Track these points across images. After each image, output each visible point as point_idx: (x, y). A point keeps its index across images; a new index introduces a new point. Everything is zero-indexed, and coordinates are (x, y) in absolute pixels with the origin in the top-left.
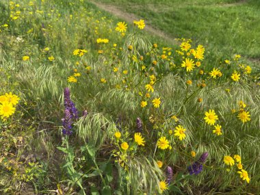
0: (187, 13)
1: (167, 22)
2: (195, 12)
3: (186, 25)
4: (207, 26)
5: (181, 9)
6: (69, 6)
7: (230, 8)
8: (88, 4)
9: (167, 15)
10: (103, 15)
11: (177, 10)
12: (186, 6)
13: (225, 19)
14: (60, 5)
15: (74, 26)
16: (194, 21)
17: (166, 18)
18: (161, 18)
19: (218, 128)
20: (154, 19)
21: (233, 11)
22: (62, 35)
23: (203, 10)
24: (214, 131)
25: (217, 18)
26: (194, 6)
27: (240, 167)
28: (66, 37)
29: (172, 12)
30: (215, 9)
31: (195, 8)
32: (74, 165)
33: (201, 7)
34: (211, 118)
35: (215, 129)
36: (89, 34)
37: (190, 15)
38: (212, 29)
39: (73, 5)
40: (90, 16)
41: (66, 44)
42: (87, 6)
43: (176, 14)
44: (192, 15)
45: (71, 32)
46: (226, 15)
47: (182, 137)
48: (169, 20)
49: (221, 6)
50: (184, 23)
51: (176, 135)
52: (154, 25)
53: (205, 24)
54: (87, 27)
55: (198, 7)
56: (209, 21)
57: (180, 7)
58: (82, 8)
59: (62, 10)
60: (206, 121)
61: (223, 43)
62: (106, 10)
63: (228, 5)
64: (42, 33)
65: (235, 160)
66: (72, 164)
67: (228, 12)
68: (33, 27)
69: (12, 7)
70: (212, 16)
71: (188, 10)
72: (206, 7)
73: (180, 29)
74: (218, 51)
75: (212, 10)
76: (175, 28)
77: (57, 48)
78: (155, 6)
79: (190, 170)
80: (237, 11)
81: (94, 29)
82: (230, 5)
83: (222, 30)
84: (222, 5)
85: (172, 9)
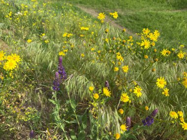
0: (145, 16)
1: (131, 22)
2: (151, 16)
3: (144, 25)
4: (159, 25)
5: (141, 13)
6: (62, 9)
7: (177, 13)
8: (75, 8)
9: (131, 17)
10: (85, 15)
11: (138, 13)
12: (145, 11)
13: (173, 21)
14: (56, 8)
15: (65, 22)
16: (150, 21)
17: (129, 19)
18: (126, 19)
19: (166, 90)
20: (121, 20)
21: (179, 15)
22: (56, 28)
23: (157, 14)
24: (163, 93)
25: (167, 20)
26: (150, 11)
27: (183, 120)
28: (58, 29)
29: (134, 15)
30: (166, 14)
31: (151, 13)
32: (59, 113)
33: (155, 12)
34: (161, 83)
35: (163, 91)
36: (75, 28)
37: (147, 17)
38: (163, 28)
39: (65, 8)
40: (75, 15)
41: (58, 34)
42: (74, 9)
43: (137, 16)
44: (149, 17)
45: (62, 26)
46: (174, 18)
47: (139, 94)
48: (132, 21)
49: (170, 12)
50: (143, 23)
51: (134, 92)
52: (120, 24)
53: (158, 24)
54: (73, 23)
55: (153, 12)
56: (161, 22)
57: (140, 11)
58: (71, 10)
59: (57, 11)
60: (158, 85)
61: (171, 38)
62: (88, 12)
63: (176, 11)
64: (42, 26)
65: (178, 115)
66: (58, 113)
67: (175, 16)
68: (36, 22)
69: (23, 7)
70: (163, 18)
71: (146, 14)
72: (159, 12)
73: (140, 27)
74: (167, 43)
75: (163, 14)
76: (136, 26)
77: (52, 37)
78: (122, 10)
79: (144, 122)
80: (182, 15)
81: (78, 24)
82: (177, 11)
83: (171, 29)
84: (171, 10)
85: (134, 13)
